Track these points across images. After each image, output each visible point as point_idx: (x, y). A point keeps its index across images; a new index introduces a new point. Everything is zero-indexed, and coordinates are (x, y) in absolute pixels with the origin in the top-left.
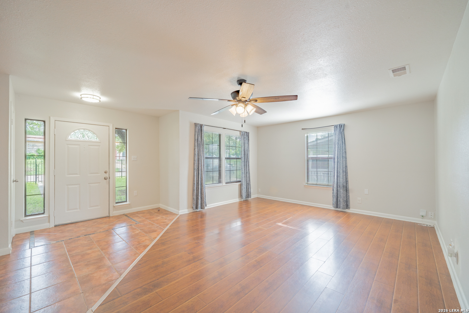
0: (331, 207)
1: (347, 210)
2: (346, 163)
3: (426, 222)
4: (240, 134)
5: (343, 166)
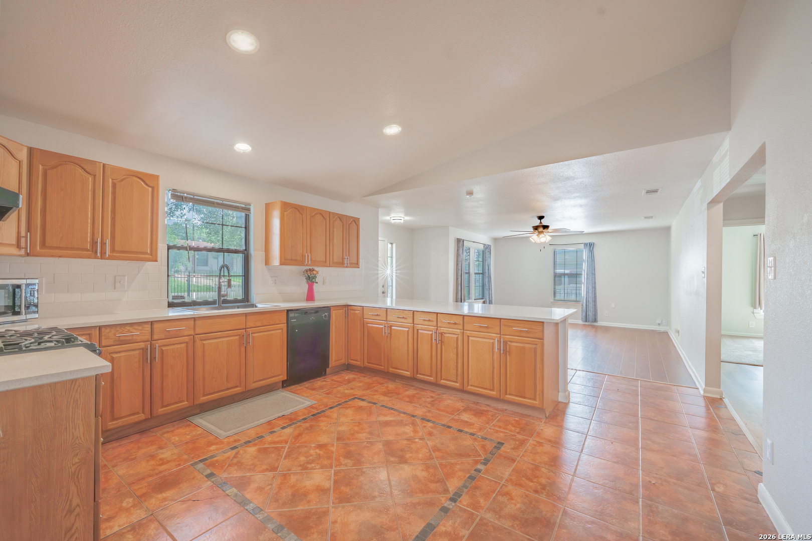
0: (580, 322)
1: (595, 324)
2: (595, 280)
3: (662, 329)
4: (484, 246)
5: (592, 282)
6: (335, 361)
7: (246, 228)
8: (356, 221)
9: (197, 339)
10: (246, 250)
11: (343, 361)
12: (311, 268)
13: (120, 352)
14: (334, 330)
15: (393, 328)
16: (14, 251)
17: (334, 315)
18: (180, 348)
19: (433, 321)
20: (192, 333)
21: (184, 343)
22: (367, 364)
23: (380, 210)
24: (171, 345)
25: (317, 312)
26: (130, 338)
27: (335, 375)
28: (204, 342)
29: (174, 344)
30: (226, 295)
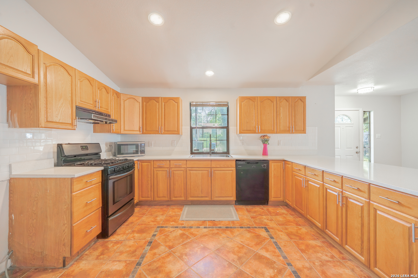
6: (274, 198)
7: (227, 115)
8: (302, 99)
9: (187, 170)
10: (227, 126)
11: (281, 199)
12: (265, 134)
13: (160, 171)
14: (273, 176)
15: (309, 182)
16: (138, 132)
17: (273, 167)
18: (181, 173)
19: (338, 183)
20: (185, 166)
21: (182, 171)
22: (295, 206)
23: (336, 87)
24: (177, 171)
25: (257, 163)
26: (162, 166)
27: (273, 207)
28: (191, 172)
29: (178, 171)
30: (213, 150)
